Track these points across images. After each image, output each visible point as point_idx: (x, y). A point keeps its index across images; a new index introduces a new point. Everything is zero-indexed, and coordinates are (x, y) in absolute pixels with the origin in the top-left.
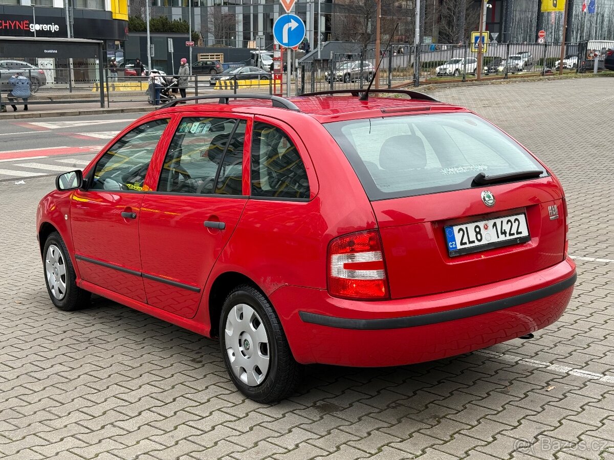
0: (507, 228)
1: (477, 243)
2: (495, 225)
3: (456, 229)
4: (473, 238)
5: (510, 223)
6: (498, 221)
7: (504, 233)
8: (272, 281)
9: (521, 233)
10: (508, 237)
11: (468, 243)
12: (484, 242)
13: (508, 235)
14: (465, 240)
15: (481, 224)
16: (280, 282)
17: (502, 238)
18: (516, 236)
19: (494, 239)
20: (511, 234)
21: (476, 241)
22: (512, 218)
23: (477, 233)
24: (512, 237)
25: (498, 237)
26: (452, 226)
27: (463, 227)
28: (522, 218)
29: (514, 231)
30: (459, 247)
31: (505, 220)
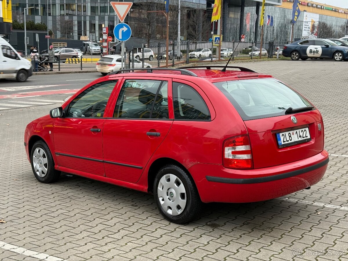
0: (301, 134)
1: (290, 142)
2: (296, 133)
3: (281, 134)
4: (288, 139)
5: (302, 132)
6: (298, 131)
7: (300, 137)
8: (190, 161)
9: (307, 137)
10: (302, 139)
11: (286, 141)
12: (292, 141)
13: (302, 137)
14: (285, 140)
15: (291, 132)
16: (194, 161)
17: (300, 139)
18: (305, 138)
19: (297, 140)
20: (303, 137)
21: (289, 140)
22: (303, 130)
23: (290, 136)
24: (304, 139)
25: (298, 139)
26: (279, 133)
27: (284, 133)
28: (307, 129)
29: (304, 136)
30: (283, 143)
31: (300, 130)
